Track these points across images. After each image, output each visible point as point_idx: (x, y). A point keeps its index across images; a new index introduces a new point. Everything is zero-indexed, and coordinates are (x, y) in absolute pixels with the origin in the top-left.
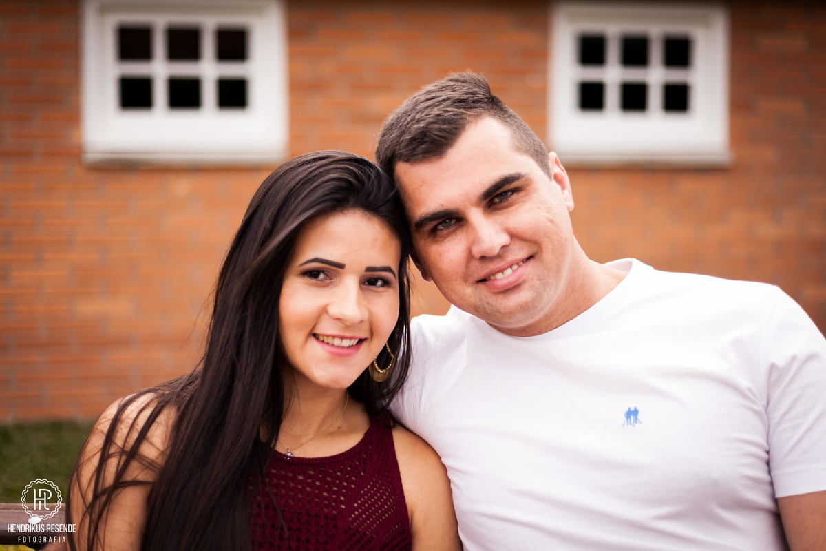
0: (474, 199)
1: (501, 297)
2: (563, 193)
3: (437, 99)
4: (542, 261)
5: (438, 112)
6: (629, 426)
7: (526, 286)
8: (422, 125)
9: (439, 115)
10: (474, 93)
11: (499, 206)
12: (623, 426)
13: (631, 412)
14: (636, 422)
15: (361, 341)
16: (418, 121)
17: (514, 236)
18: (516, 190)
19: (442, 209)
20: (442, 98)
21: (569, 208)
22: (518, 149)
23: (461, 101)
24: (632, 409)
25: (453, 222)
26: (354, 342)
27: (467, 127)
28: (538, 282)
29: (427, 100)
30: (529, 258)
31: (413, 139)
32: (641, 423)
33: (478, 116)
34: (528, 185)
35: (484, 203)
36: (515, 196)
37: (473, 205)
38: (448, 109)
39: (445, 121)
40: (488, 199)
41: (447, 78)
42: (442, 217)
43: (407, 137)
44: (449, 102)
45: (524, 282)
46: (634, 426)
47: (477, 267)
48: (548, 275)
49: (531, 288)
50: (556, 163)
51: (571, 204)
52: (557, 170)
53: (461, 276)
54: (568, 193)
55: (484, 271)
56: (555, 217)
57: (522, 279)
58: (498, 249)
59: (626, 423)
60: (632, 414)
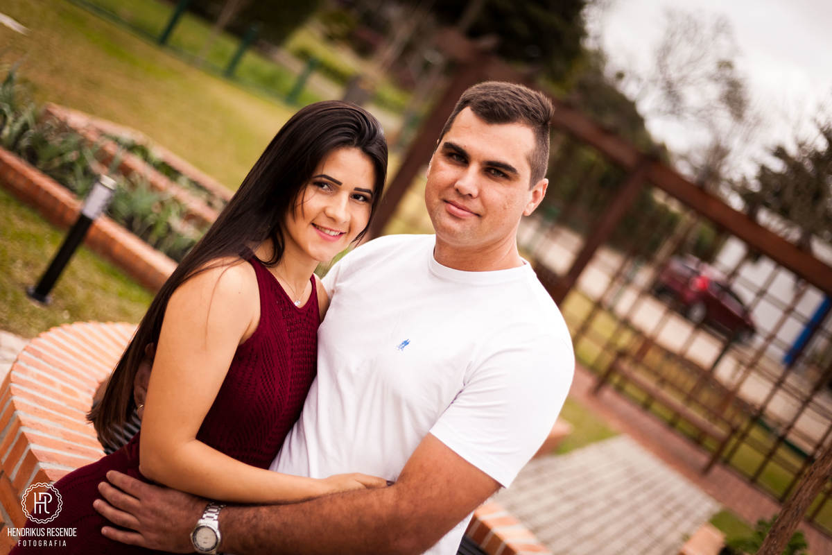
0: (482, 159)
1: (448, 215)
2: (530, 203)
3: (517, 96)
4: (481, 222)
5: (510, 102)
7: (463, 223)
8: (496, 100)
9: (508, 104)
10: (538, 112)
11: (491, 176)
12: (397, 346)
15: (341, 234)
16: (497, 97)
18: (506, 176)
19: (463, 148)
20: (519, 98)
21: (525, 212)
22: (528, 159)
23: (527, 108)
24: (408, 341)
25: (463, 160)
26: (337, 233)
28: (469, 229)
29: (514, 93)
30: (478, 215)
31: (485, 102)
33: (528, 124)
34: (514, 180)
35: (485, 166)
36: (502, 179)
37: (479, 162)
38: (516, 105)
39: (508, 109)
40: (489, 166)
41: (536, 93)
42: (458, 152)
43: (484, 98)
45: (464, 220)
47: (450, 194)
48: (477, 232)
49: (464, 226)
50: (543, 186)
51: (529, 212)
52: (541, 190)
53: (440, 189)
54: (533, 206)
55: (451, 198)
56: (509, 209)
57: (464, 218)
58: (467, 193)
59: (399, 346)
60: (405, 343)
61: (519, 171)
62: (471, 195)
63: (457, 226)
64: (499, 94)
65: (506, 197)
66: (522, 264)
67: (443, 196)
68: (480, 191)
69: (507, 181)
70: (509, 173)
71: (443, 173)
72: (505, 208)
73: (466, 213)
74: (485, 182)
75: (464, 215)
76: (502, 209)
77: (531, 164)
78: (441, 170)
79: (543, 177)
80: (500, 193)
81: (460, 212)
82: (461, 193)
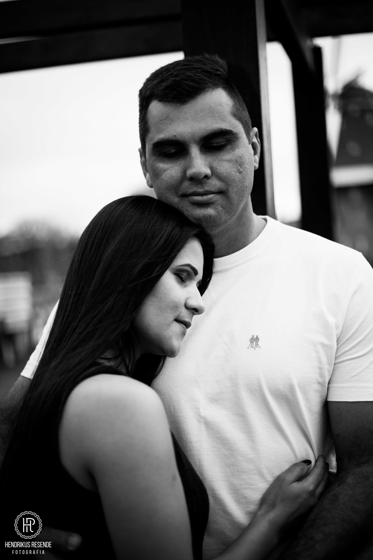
0: (198, 139)
1: (196, 206)
2: (254, 157)
4: (228, 197)
6: (252, 348)
7: (213, 206)
12: (248, 348)
14: (257, 346)
21: (255, 167)
22: (234, 115)
24: (255, 337)
27: (206, 90)
32: (260, 348)
35: (203, 143)
37: (195, 143)
44: (199, 70)
45: (213, 203)
47: (187, 187)
48: (230, 207)
49: (216, 209)
50: (256, 135)
51: (257, 165)
52: (255, 140)
53: (175, 187)
54: (257, 158)
55: (191, 191)
56: (244, 170)
57: (211, 201)
58: (203, 176)
59: (250, 346)
60: (255, 340)
61: (235, 130)
62: (206, 177)
63: (210, 211)
64: (175, 73)
65: (237, 161)
66: (264, 221)
67: (181, 193)
68: (211, 168)
69: (229, 147)
70: (227, 136)
71: (168, 172)
72: (240, 172)
73: (211, 196)
74: (210, 159)
75: (211, 199)
76: (238, 174)
77: (240, 119)
78: (165, 171)
79: (251, 127)
80: (230, 161)
81: (205, 198)
82: (197, 180)
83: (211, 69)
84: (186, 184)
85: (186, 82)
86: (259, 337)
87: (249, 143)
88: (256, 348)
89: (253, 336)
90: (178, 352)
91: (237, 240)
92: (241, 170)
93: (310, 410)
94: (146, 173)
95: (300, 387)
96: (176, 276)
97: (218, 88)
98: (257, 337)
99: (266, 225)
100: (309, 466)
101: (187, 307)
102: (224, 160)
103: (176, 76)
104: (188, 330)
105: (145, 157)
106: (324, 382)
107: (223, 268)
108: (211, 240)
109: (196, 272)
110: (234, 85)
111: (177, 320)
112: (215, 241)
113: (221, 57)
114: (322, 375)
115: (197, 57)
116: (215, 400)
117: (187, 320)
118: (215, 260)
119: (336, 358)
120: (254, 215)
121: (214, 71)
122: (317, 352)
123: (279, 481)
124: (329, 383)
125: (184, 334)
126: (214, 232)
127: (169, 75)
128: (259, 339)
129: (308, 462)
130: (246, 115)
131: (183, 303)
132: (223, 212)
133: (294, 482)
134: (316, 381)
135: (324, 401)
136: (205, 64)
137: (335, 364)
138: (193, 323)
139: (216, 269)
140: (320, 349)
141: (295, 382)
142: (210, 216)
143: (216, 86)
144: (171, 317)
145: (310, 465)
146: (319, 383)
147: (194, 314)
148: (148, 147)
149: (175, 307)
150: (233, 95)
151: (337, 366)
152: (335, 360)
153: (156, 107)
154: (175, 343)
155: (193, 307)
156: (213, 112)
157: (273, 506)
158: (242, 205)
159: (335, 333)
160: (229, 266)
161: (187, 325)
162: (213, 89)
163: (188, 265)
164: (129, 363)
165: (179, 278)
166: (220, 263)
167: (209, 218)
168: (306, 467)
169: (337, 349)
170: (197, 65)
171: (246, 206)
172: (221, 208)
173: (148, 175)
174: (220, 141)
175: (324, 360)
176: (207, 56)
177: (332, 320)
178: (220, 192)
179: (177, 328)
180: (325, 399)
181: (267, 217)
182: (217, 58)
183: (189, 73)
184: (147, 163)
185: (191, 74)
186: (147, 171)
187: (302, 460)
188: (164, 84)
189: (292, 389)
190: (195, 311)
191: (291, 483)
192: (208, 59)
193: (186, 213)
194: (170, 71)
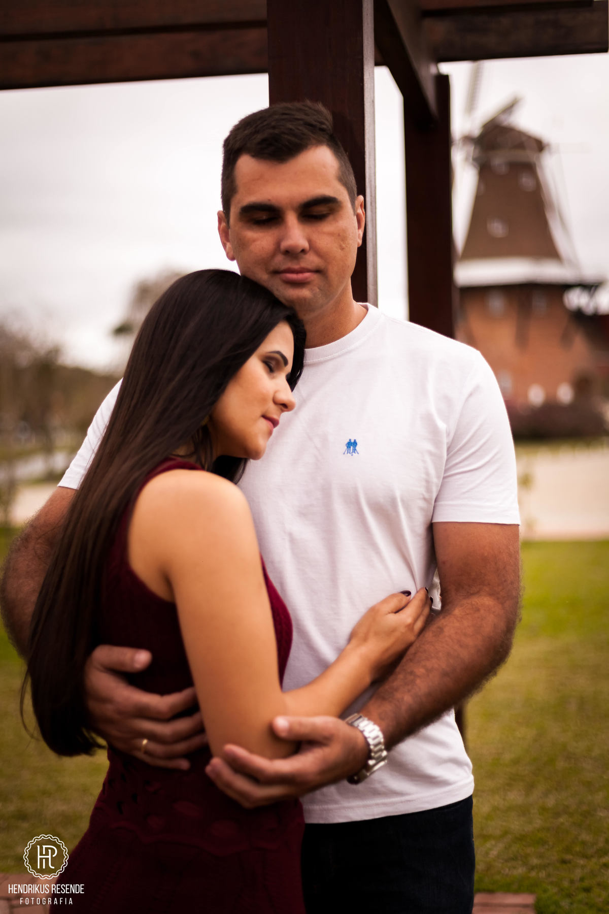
0: (295, 205)
1: (288, 287)
2: (358, 231)
6: (349, 454)
7: (309, 287)
9: (291, 129)
10: (322, 123)
12: (344, 454)
13: (351, 443)
14: (354, 452)
17: (313, 248)
19: (268, 203)
21: (358, 244)
22: (339, 180)
23: (311, 125)
24: (352, 441)
27: (309, 147)
32: (358, 453)
34: (337, 212)
35: (302, 211)
37: (293, 210)
38: (299, 127)
39: (294, 136)
44: (301, 122)
46: (352, 455)
47: (280, 262)
48: (328, 289)
49: (311, 290)
50: (361, 206)
51: (360, 242)
52: (360, 211)
53: (265, 262)
54: (361, 232)
55: (284, 267)
56: (347, 247)
57: (308, 280)
58: (300, 250)
59: (347, 452)
60: (352, 445)
61: (339, 198)
62: (303, 251)
63: (305, 293)
64: (273, 124)
65: (339, 235)
66: (364, 309)
67: (272, 268)
68: (310, 241)
69: (331, 218)
70: (330, 205)
71: (258, 243)
72: (342, 249)
73: (307, 275)
74: (309, 229)
75: (307, 278)
76: (340, 251)
77: (345, 184)
78: (254, 241)
79: (356, 195)
80: (331, 234)
81: (300, 276)
82: (292, 254)
83: (315, 121)
84: (279, 258)
85: (286, 136)
86: (357, 441)
87: (354, 214)
88: (353, 454)
89: (350, 440)
90: (264, 452)
91: (333, 329)
92: (344, 246)
93: (413, 531)
94: (225, 242)
95: (403, 501)
96: (264, 364)
97: (322, 145)
98: (355, 440)
99: (367, 313)
100: (408, 597)
101: (275, 402)
102: (324, 233)
103: (274, 127)
104: (275, 430)
105: (228, 222)
106: (431, 499)
107: (315, 360)
108: (303, 326)
109: (286, 362)
110: (339, 143)
111: (265, 417)
112: (308, 328)
113: (325, 105)
114: (428, 490)
115: (298, 105)
116: (303, 513)
117: (275, 417)
118: (307, 350)
119: (446, 471)
120: (354, 302)
121: (318, 124)
122: (424, 461)
123: (373, 613)
124: (436, 501)
125: (270, 433)
126: (306, 317)
127: (264, 126)
128: (358, 444)
129: (408, 593)
130: (352, 179)
131: (271, 397)
132: (320, 295)
133: (389, 613)
134: (421, 497)
135: (429, 522)
136: (307, 114)
137: (444, 478)
138: (281, 422)
139: (307, 362)
140: (428, 459)
141: (398, 494)
142: (305, 299)
143: (319, 143)
144: (258, 412)
145: (410, 596)
146: (425, 499)
147: (282, 411)
148: (234, 211)
149: (263, 400)
150: (339, 156)
151: (446, 480)
152: (445, 473)
153: (246, 164)
154: (261, 442)
155: (283, 403)
156: (315, 174)
157: (365, 639)
158: (341, 289)
159: (445, 441)
160: (322, 359)
161: (275, 423)
162: (317, 146)
163: (279, 353)
164: (205, 462)
165: (267, 367)
166: (312, 354)
167: (303, 301)
168: (405, 599)
169: (447, 460)
170: (299, 115)
171: (345, 289)
172: (318, 290)
173: (228, 245)
174: (322, 209)
175: (432, 471)
176: (309, 103)
177: (442, 425)
178: (318, 271)
179: (264, 424)
180: (430, 520)
181: (367, 304)
182: (320, 107)
183: (289, 125)
184: (230, 230)
185: (291, 126)
186: (228, 240)
187: (402, 591)
188: (259, 137)
189: (393, 501)
190: (285, 406)
191: (387, 614)
192: (310, 108)
193: (276, 293)
194: (265, 120)
